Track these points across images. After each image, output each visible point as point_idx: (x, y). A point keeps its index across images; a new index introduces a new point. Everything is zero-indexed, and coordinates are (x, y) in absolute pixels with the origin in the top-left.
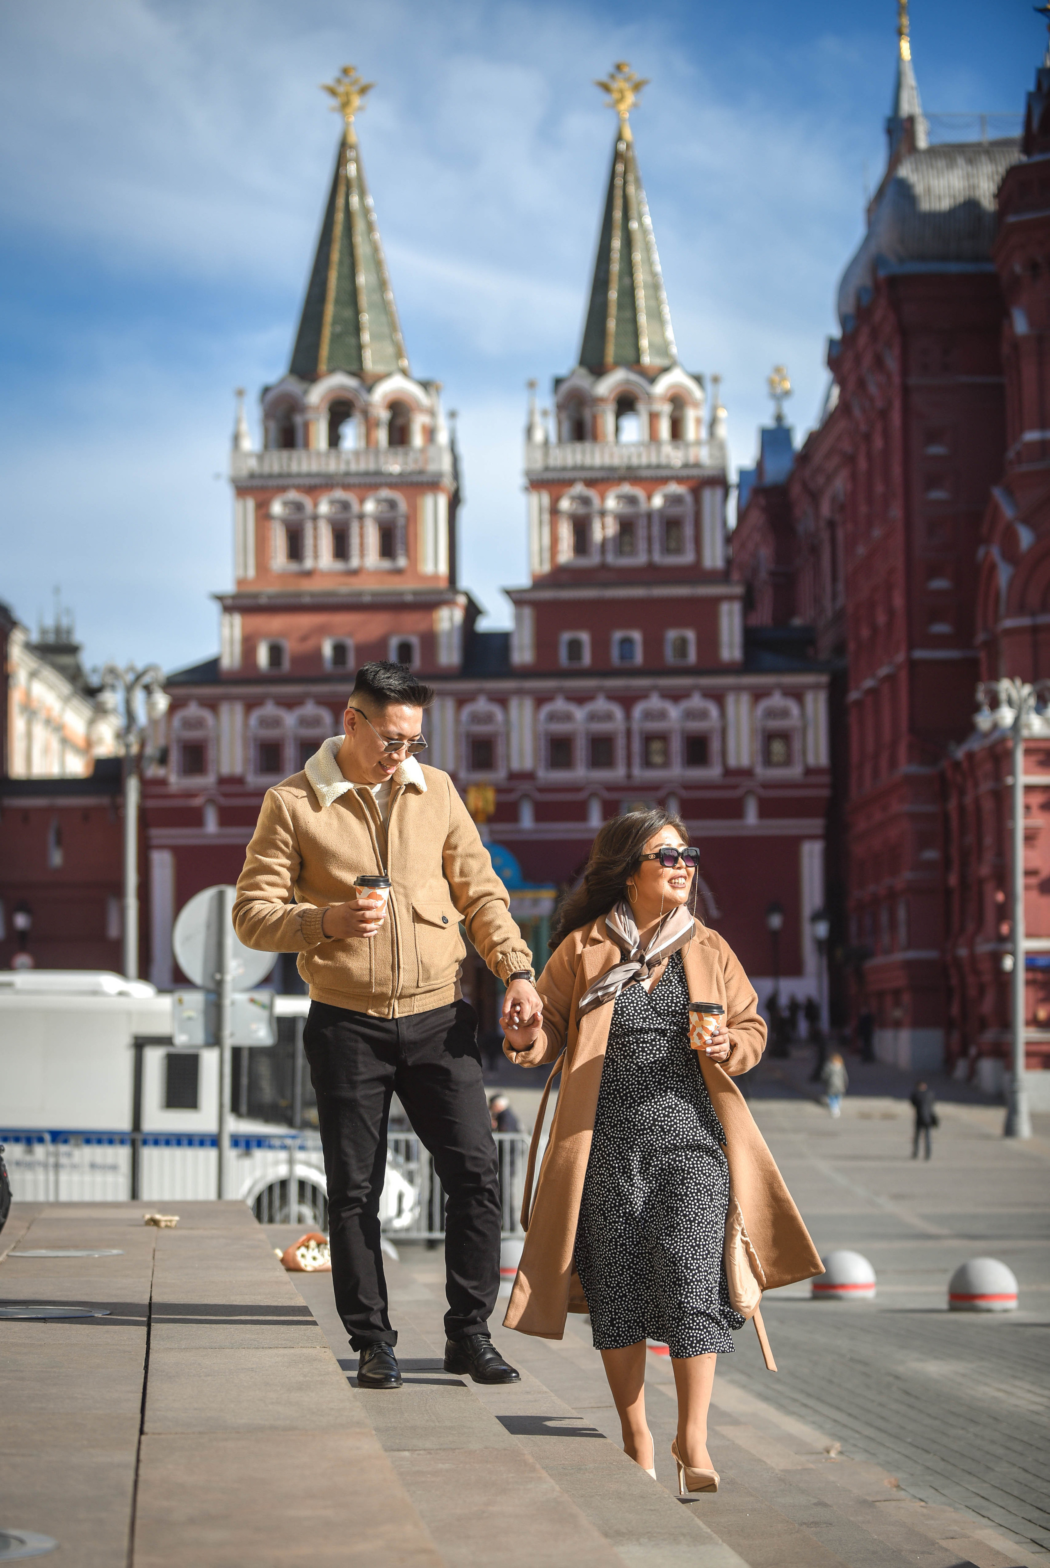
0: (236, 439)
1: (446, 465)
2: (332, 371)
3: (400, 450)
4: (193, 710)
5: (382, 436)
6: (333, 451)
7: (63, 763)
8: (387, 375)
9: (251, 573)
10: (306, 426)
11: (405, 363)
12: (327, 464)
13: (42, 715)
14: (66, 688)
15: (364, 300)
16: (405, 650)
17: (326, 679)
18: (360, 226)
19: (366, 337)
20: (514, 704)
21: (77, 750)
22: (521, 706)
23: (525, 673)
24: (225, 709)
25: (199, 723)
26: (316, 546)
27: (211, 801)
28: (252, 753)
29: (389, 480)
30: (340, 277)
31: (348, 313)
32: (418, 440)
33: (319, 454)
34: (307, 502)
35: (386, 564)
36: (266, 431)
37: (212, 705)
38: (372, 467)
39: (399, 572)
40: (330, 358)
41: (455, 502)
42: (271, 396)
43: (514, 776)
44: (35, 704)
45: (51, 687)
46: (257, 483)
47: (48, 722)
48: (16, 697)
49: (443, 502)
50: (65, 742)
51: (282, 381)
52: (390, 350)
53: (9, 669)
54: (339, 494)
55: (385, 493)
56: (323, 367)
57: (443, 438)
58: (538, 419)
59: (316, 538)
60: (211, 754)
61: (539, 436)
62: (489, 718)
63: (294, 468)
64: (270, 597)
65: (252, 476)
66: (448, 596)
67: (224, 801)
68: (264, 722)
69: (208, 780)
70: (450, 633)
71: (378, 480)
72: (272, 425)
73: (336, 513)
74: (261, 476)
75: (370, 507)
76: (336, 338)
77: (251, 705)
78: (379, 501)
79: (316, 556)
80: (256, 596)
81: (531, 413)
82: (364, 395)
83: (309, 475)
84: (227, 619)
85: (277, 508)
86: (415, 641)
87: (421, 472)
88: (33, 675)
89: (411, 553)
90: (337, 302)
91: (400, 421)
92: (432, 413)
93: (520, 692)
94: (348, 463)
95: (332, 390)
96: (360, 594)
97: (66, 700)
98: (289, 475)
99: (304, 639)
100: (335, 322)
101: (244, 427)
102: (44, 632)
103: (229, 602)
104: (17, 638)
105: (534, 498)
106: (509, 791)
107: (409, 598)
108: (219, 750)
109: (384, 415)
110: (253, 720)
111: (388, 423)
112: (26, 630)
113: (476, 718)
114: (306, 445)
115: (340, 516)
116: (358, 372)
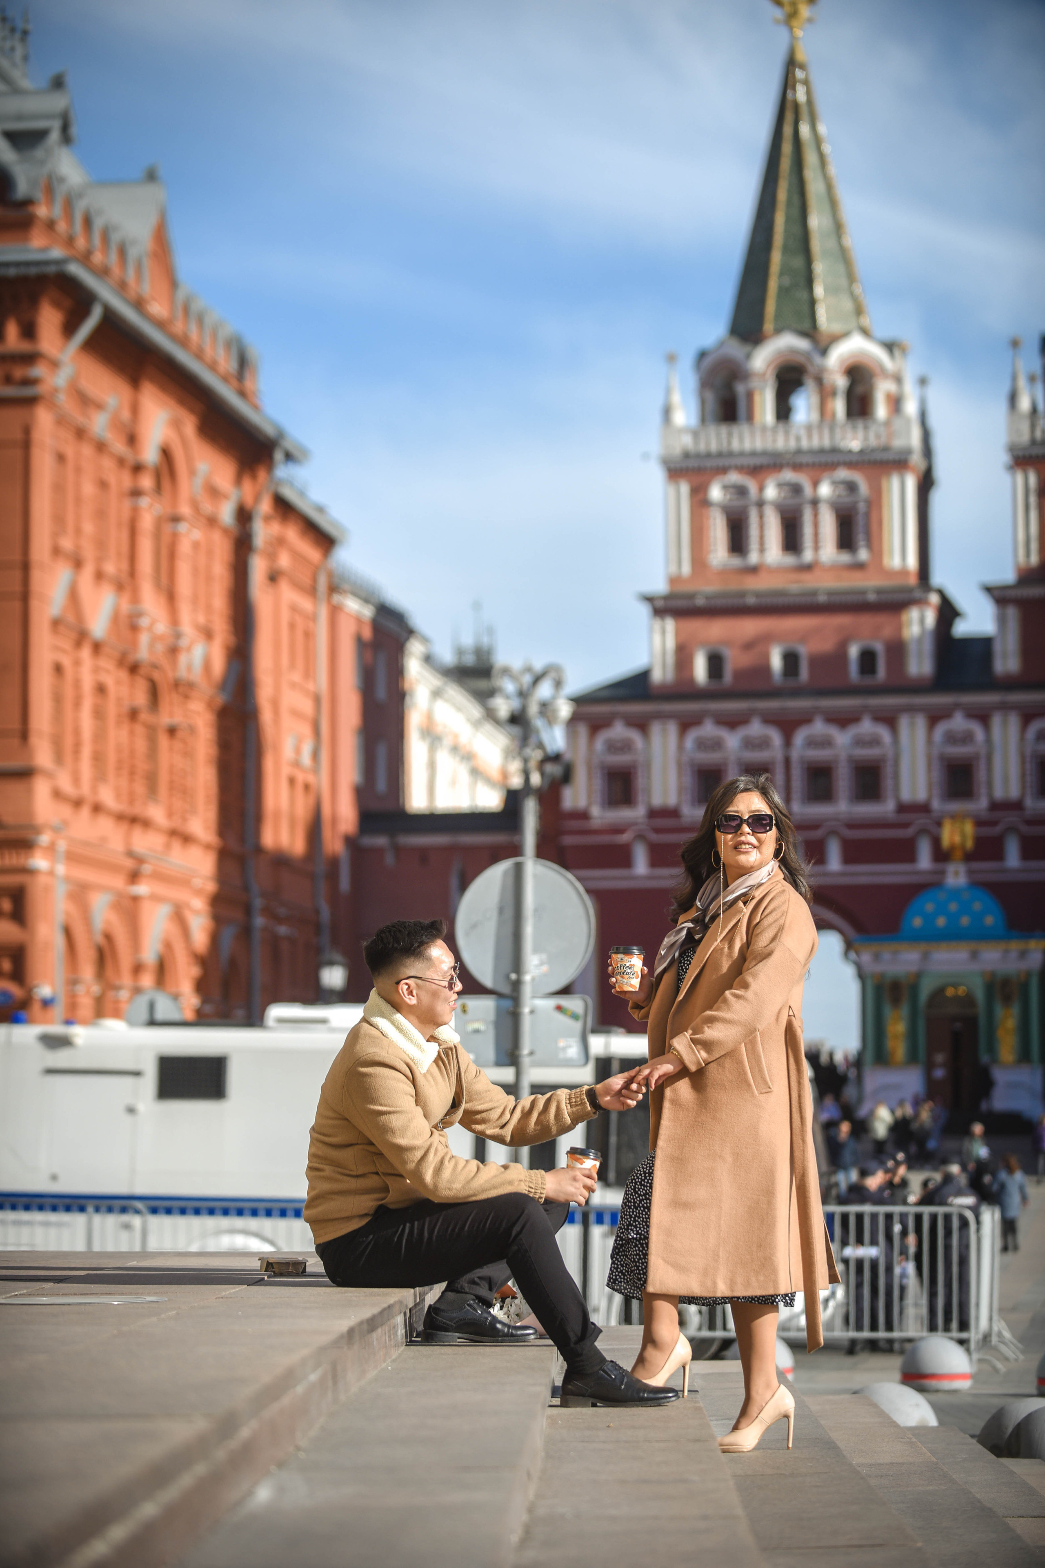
0: (667, 412)
1: (915, 439)
2: (778, 331)
3: (860, 424)
4: (619, 731)
5: (839, 406)
6: (781, 426)
7: (473, 796)
8: (845, 335)
9: (686, 569)
10: (750, 396)
11: (866, 321)
12: (775, 441)
13: (447, 742)
14: (475, 711)
15: (816, 245)
16: (868, 659)
17: (775, 693)
18: (810, 158)
19: (819, 290)
20: (996, 721)
21: (488, 781)
22: (1005, 723)
23: (1009, 684)
24: (656, 729)
25: (626, 746)
26: (762, 537)
27: (640, 837)
28: (688, 780)
29: (847, 458)
30: (788, 220)
31: (798, 262)
32: (881, 411)
33: (764, 429)
34: (752, 486)
35: (845, 558)
36: (703, 403)
37: (641, 725)
38: (827, 443)
39: (860, 566)
40: (778, 315)
41: (926, 484)
42: (708, 362)
43: (996, 806)
44: (439, 729)
45: (459, 709)
46: (692, 463)
47: (455, 749)
48: (414, 720)
49: (911, 483)
50: (476, 772)
51: (721, 344)
52: (847, 305)
53: (406, 686)
54: (788, 475)
55: (843, 474)
56: (769, 326)
57: (911, 408)
58: (1022, 383)
59: (762, 527)
60: (640, 782)
61: (1025, 404)
62: (967, 738)
63: (736, 445)
64: (707, 598)
65: (687, 455)
66: (917, 594)
67: (654, 837)
68: (702, 745)
69: (637, 813)
70: (920, 640)
71: (835, 458)
72: (710, 396)
73: (785, 498)
74: (698, 456)
75: (825, 490)
76: (783, 291)
77: (686, 724)
78: (835, 483)
79: (762, 550)
80: (691, 596)
81: (1014, 378)
82: (817, 359)
83: (753, 454)
84: (657, 624)
85: (716, 493)
86: (879, 647)
87: (886, 449)
88: (436, 694)
89: (874, 543)
90: (786, 249)
91: (860, 390)
92: (898, 379)
93: (1004, 707)
94: (798, 439)
95: (780, 353)
96: (814, 593)
97: (477, 724)
98: (731, 454)
99: (749, 646)
100: (782, 274)
101: (676, 398)
102: (460, 652)
103: (660, 604)
104: (415, 650)
105: (1020, 478)
106: (993, 823)
107: (872, 597)
108: (649, 778)
109: (841, 382)
110: (689, 742)
111: (846, 391)
112: (425, 640)
113: (951, 738)
114: (750, 417)
115: (791, 502)
116: (810, 331)
